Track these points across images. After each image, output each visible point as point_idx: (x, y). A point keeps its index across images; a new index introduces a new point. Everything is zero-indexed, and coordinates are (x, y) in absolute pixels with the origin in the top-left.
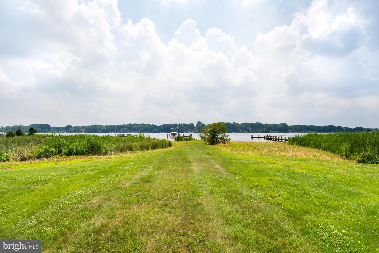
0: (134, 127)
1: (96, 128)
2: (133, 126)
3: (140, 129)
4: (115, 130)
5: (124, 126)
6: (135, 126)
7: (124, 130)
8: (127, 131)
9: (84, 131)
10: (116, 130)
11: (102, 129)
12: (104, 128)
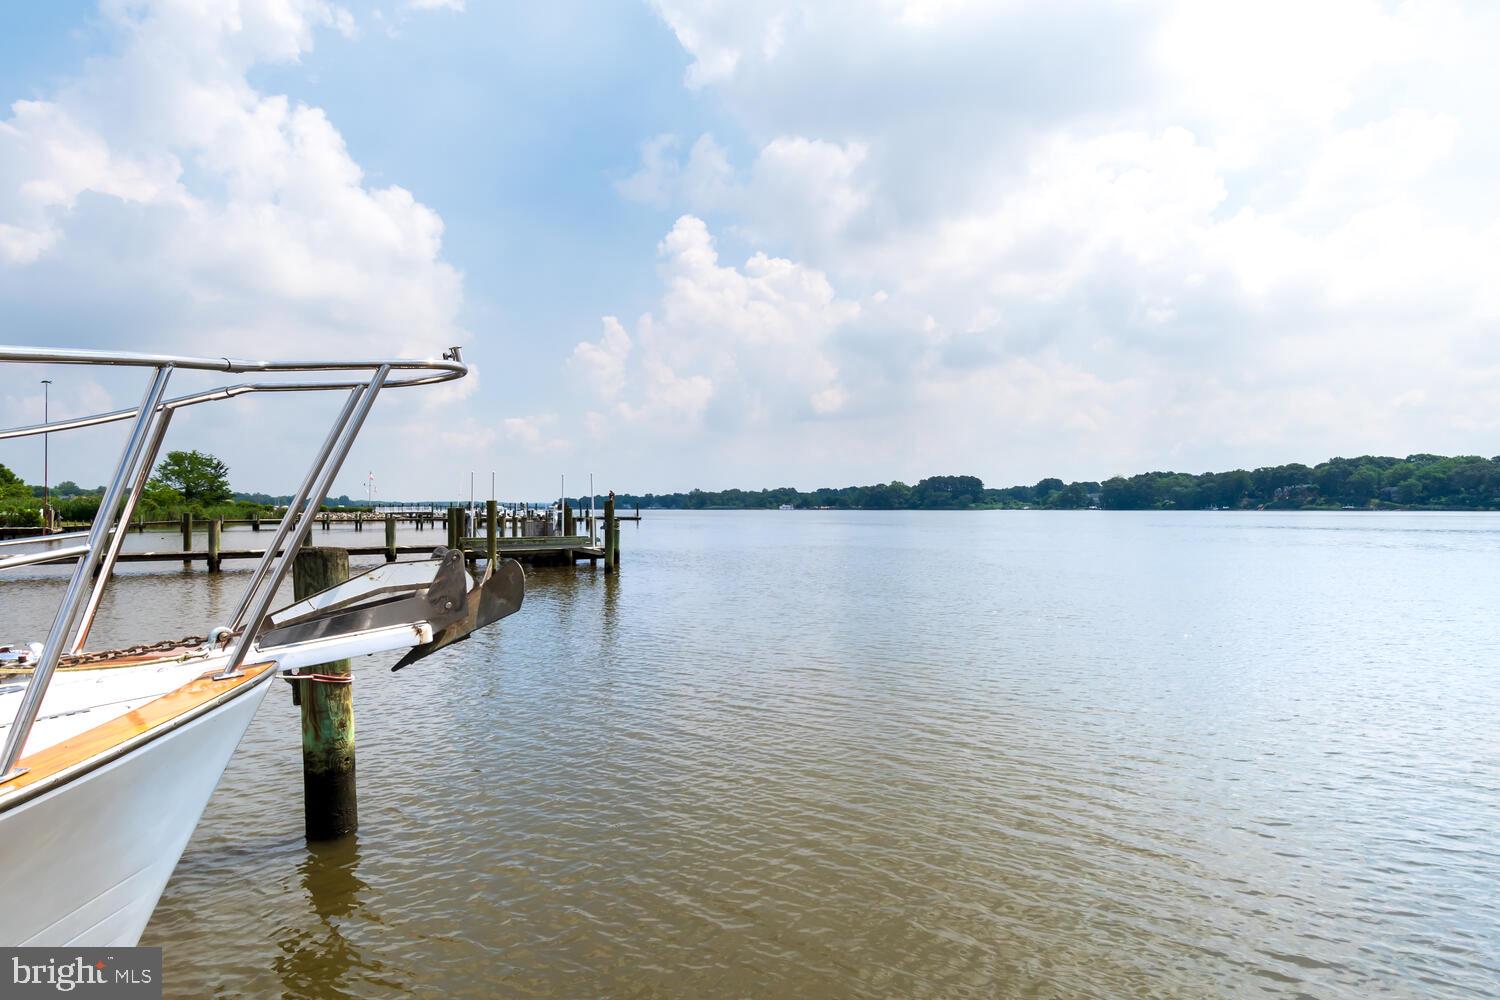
0: (1354, 478)
1: (1150, 487)
2: (1351, 473)
3: (1395, 489)
4: (1244, 496)
5: (1292, 475)
6: (1363, 469)
7: (1292, 494)
8: (1313, 502)
9: (1096, 499)
10: (1251, 495)
11: (1178, 489)
12: (1186, 487)
